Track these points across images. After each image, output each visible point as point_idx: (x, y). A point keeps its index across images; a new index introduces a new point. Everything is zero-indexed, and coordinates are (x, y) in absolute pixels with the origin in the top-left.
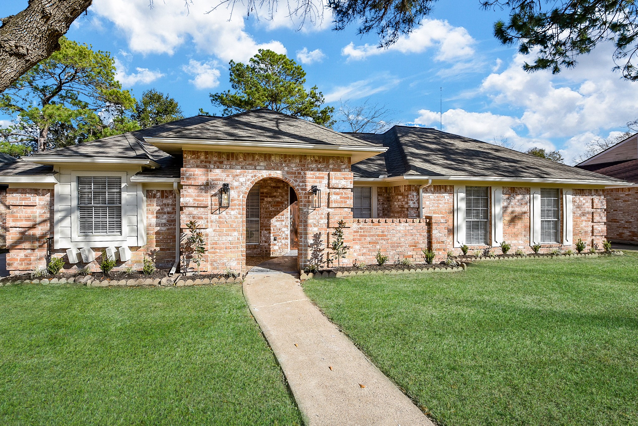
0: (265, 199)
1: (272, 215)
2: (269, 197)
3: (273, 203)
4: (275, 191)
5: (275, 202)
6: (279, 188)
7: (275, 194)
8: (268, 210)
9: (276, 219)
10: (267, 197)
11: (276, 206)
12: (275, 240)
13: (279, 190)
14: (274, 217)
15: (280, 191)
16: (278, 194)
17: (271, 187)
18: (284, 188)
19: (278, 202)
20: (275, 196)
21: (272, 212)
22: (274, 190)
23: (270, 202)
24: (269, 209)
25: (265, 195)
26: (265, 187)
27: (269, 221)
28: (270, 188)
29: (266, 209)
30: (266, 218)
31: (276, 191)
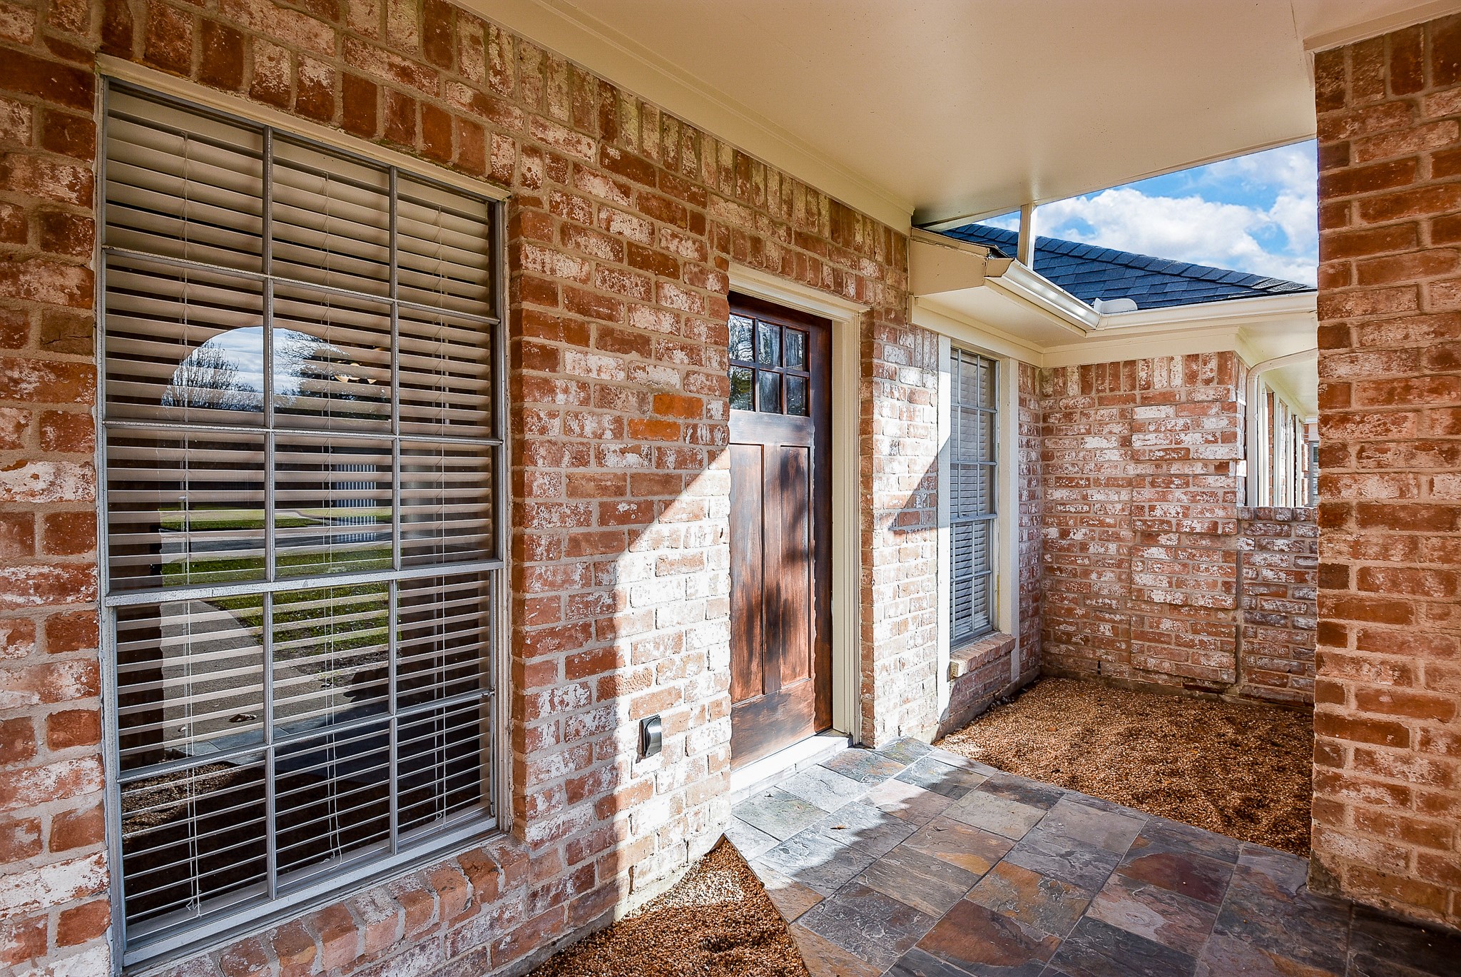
0: (571, 356)
1: (624, 518)
2: (602, 345)
3: (629, 408)
4: (647, 296)
5: (642, 400)
6: (667, 267)
7: (643, 320)
8: (593, 469)
9: (653, 556)
10: (578, 336)
11: (655, 428)
12: (647, 744)
13: (670, 290)
14: (634, 535)
15: (672, 292)
16: (666, 324)
17: (616, 243)
18: (699, 278)
19: (665, 401)
20: (638, 343)
21: (620, 491)
22: (634, 280)
23: (606, 396)
24: (600, 456)
25: (560, 312)
26: (565, 232)
27: (600, 572)
28: (604, 252)
29: (580, 459)
30: (575, 546)
31: (651, 295)
